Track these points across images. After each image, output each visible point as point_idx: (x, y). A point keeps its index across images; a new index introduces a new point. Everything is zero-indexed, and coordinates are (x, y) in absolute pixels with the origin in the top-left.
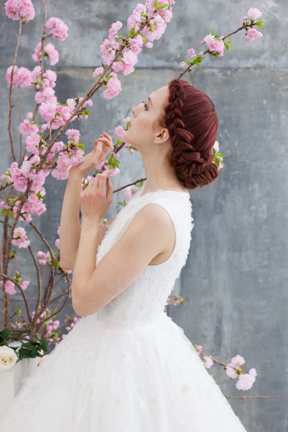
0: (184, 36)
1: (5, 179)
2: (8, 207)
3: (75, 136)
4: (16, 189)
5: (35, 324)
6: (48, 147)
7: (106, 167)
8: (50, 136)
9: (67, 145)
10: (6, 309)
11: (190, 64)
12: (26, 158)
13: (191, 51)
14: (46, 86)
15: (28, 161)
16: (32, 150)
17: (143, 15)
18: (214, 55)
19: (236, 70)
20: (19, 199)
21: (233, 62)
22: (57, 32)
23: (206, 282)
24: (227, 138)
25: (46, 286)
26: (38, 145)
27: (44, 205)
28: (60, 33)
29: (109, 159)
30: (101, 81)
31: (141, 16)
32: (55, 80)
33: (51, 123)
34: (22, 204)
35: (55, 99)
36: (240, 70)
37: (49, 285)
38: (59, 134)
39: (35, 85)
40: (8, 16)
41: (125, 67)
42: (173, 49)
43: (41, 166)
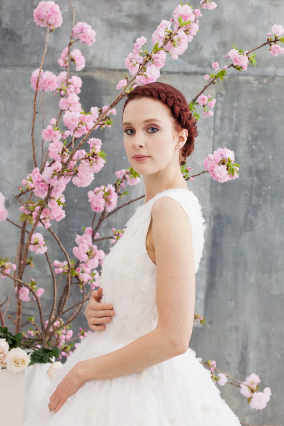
0: (218, 40)
1: (26, 184)
2: (27, 212)
3: (97, 144)
4: (36, 194)
5: (48, 332)
6: (70, 154)
7: (127, 176)
8: (72, 144)
9: (89, 153)
10: (19, 317)
11: (214, 77)
12: (47, 164)
13: (215, 65)
14: (71, 92)
15: (49, 167)
16: (54, 157)
17: (167, 31)
18: (238, 69)
19: (273, 78)
20: (39, 205)
21: (270, 70)
22: (85, 37)
23: (232, 304)
24: (261, 151)
25: (60, 296)
26: (60, 152)
27: (64, 211)
28: (87, 38)
29: (131, 169)
30: (124, 93)
31: (165, 32)
32: (80, 86)
33: (74, 131)
34: (42, 209)
35: (79, 105)
36: (277, 79)
37: (64, 294)
38: (81, 142)
39: (59, 91)
40: (36, 23)
41: (147, 81)
42: (206, 53)
43: (62, 173)
